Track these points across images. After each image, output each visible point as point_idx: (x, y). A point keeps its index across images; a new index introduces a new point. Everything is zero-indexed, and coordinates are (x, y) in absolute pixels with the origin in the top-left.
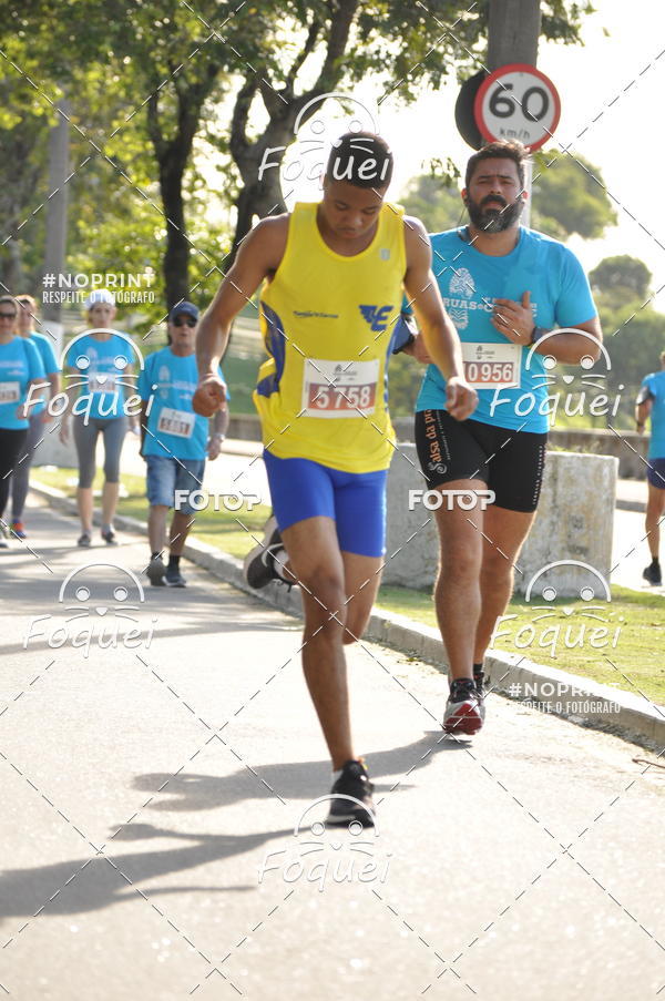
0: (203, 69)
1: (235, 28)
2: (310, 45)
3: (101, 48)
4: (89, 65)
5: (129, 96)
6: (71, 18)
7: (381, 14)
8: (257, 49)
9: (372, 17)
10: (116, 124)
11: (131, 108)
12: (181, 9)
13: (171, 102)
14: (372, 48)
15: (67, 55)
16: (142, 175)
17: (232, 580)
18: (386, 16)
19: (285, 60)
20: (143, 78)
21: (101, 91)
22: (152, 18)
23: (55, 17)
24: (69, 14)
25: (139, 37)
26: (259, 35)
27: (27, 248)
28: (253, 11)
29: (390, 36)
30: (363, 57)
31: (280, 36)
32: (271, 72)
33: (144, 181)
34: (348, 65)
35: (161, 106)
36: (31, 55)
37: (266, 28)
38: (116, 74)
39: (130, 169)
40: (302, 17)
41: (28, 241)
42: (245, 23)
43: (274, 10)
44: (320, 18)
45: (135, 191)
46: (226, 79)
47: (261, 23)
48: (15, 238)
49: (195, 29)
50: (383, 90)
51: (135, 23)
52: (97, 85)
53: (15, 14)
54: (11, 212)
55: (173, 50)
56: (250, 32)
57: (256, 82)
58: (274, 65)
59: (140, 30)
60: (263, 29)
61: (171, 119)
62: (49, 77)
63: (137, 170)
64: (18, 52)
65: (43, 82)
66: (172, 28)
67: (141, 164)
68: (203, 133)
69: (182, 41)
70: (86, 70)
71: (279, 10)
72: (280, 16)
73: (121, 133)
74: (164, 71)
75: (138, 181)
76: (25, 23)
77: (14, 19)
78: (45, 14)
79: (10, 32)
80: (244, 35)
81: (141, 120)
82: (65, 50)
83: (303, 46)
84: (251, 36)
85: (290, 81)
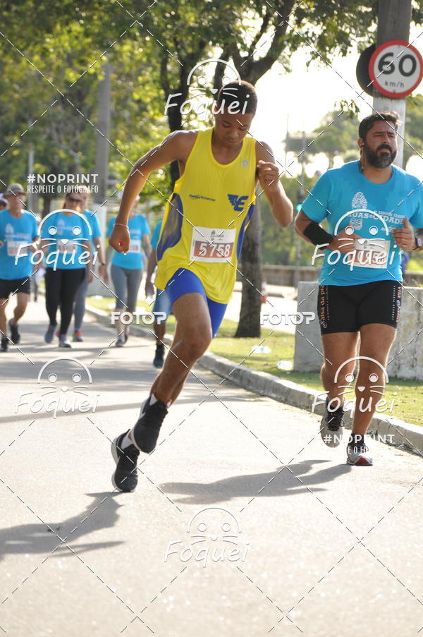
0: (196, 43)
1: (217, 17)
2: (264, 28)
3: (132, 31)
4: (123, 41)
5: (149, 60)
6: (112, 11)
7: (309, 8)
8: (231, 31)
9: (303, 10)
10: (140, 79)
11: (150, 69)
12: (182, 5)
13: (176, 64)
14: (304, 30)
15: (110, 35)
16: (157, 111)
17: (213, 369)
18: (313, 9)
19: (248, 38)
20: (158, 50)
21: (131, 58)
22: (164, 11)
23: (104, 11)
24: (112, 9)
25: (155, 23)
26: (232, 22)
27: (83, 158)
28: (228, 6)
29: (315, 23)
30: (298, 36)
31: (245, 23)
32: (239, 45)
33: (158, 115)
34: (288, 41)
35: (169, 67)
36: (87, 34)
37: (236, 17)
38: (141, 47)
39: (149, 107)
40: (259, 10)
41: (84, 154)
42: (223, 14)
43: (242, 6)
44: (271, 11)
45: (153, 121)
46: (211, 50)
47: (233, 14)
48: (76, 151)
49: (191, 18)
50: (310, 57)
51: (153, 14)
52: (129, 54)
53: (77, 9)
54: (74, 135)
55: (177, 32)
56: (226, 20)
57: (230, 52)
58: (241, 41)
59: (156, 19)
60: (234, 18)
61: (176, 75)
62: (99, 49)
63: (154, 108)
64: (79, 33)
65: (95, 52)
66: (177, 17)
67: (156, 104)
68: (195, 84)
69: (183, 26)
70: (122, 44)
71: (244, 6)
72: (245, 10)
73: (144, 84)
74: (171, 45)
75: (155, 115)
76: (84, 14)
77: (77, 12)
78: (96, 9)
79: (74, 20)
80: (222, 22)
81: (157, 77)
82: (109, 32)
83: (259, 29)
84: (226, 23)
85: (251, 51)
